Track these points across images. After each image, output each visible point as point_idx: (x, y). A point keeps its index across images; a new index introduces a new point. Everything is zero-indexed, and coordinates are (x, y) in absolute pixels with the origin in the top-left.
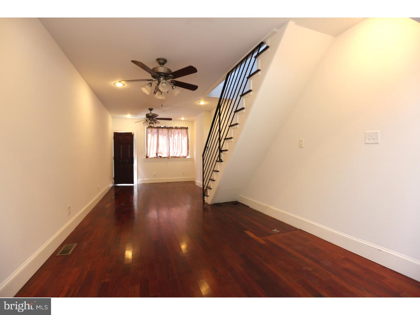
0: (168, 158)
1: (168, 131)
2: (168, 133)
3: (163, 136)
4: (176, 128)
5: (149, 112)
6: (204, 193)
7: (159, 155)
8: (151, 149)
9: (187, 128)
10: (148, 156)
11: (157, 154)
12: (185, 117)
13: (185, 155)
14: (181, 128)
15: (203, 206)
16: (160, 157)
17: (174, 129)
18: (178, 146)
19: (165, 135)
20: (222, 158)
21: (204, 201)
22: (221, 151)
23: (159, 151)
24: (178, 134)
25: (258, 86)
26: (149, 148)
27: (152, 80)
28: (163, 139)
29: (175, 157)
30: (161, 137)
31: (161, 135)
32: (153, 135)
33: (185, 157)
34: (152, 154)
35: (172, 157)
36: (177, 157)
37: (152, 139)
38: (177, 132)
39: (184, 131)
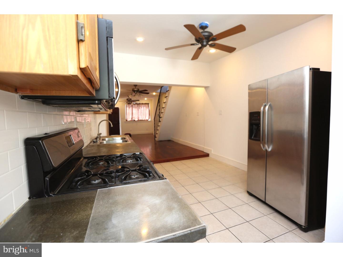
0: (138, 120)
1: (138, 106)
2: (138, 107)
3: (135, 108)
4: (142, 104)
5: (128, 98)
6: (155, 137)
7: (133, 119)
8: (129, 116)
9: (148, 104)
10: (127, 120)
11: (132, 119)
12: (147, 98)
13: (148, 119)
14: (145, 104)
15: (155, 142)
16: (134, 120)
17: (141, 105)
18: (143, 114)
19: (136, 108)
20: (161, 120)
21: (155, 140)
22: (160, 118)
23: (133, 117)
24: (144, 107)
25: (169, 94)
26: (127, 115)
27: (132, 92)
28: (135, 110)
29: (142, 120)
30: (134, 109)
31: (134, 108)
32: (129, 108)
33: (148, 120)
34: (129, 119)
35: (140, 120)
36: (143, 120)
37: (129, 110)
38: (143, 106)
39: (147, 105)
